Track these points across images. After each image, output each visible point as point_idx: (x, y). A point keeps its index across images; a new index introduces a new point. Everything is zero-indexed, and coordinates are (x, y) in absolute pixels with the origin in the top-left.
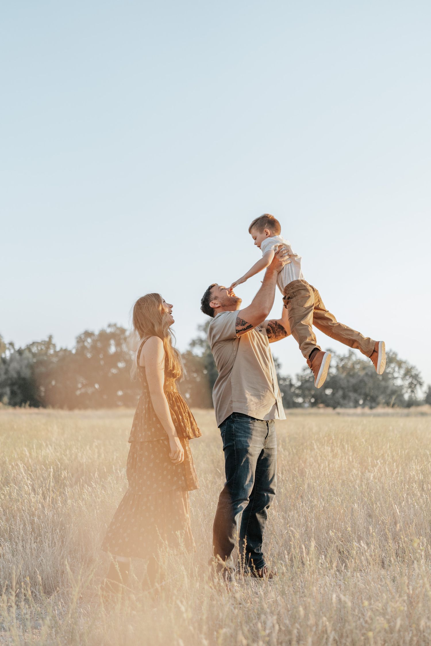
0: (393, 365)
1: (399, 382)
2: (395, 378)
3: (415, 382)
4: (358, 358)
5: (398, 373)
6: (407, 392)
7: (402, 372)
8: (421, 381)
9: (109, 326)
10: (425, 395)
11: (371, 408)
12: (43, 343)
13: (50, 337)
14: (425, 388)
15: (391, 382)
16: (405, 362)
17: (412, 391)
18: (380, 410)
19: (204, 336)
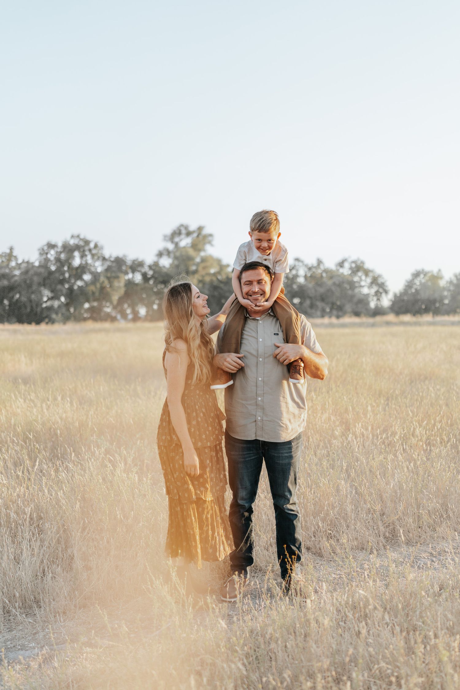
0: (360, 274)
1: (365, 291)
2: (361, 286)
3: (381, 290)
4: (326, 268)
5: (365, 281)
6: (373, 300)
7: (369, 280)
8: (387, 289)
9: (72, 237)
10: (390, 303)
11: (338, 317)
12: (4, 255)
13: (11, 249)
14: (391, 296)
15: (357, 290)
16: (372, 271)
17: (378, 299)
18: (347, 320)
19: (171, 246)
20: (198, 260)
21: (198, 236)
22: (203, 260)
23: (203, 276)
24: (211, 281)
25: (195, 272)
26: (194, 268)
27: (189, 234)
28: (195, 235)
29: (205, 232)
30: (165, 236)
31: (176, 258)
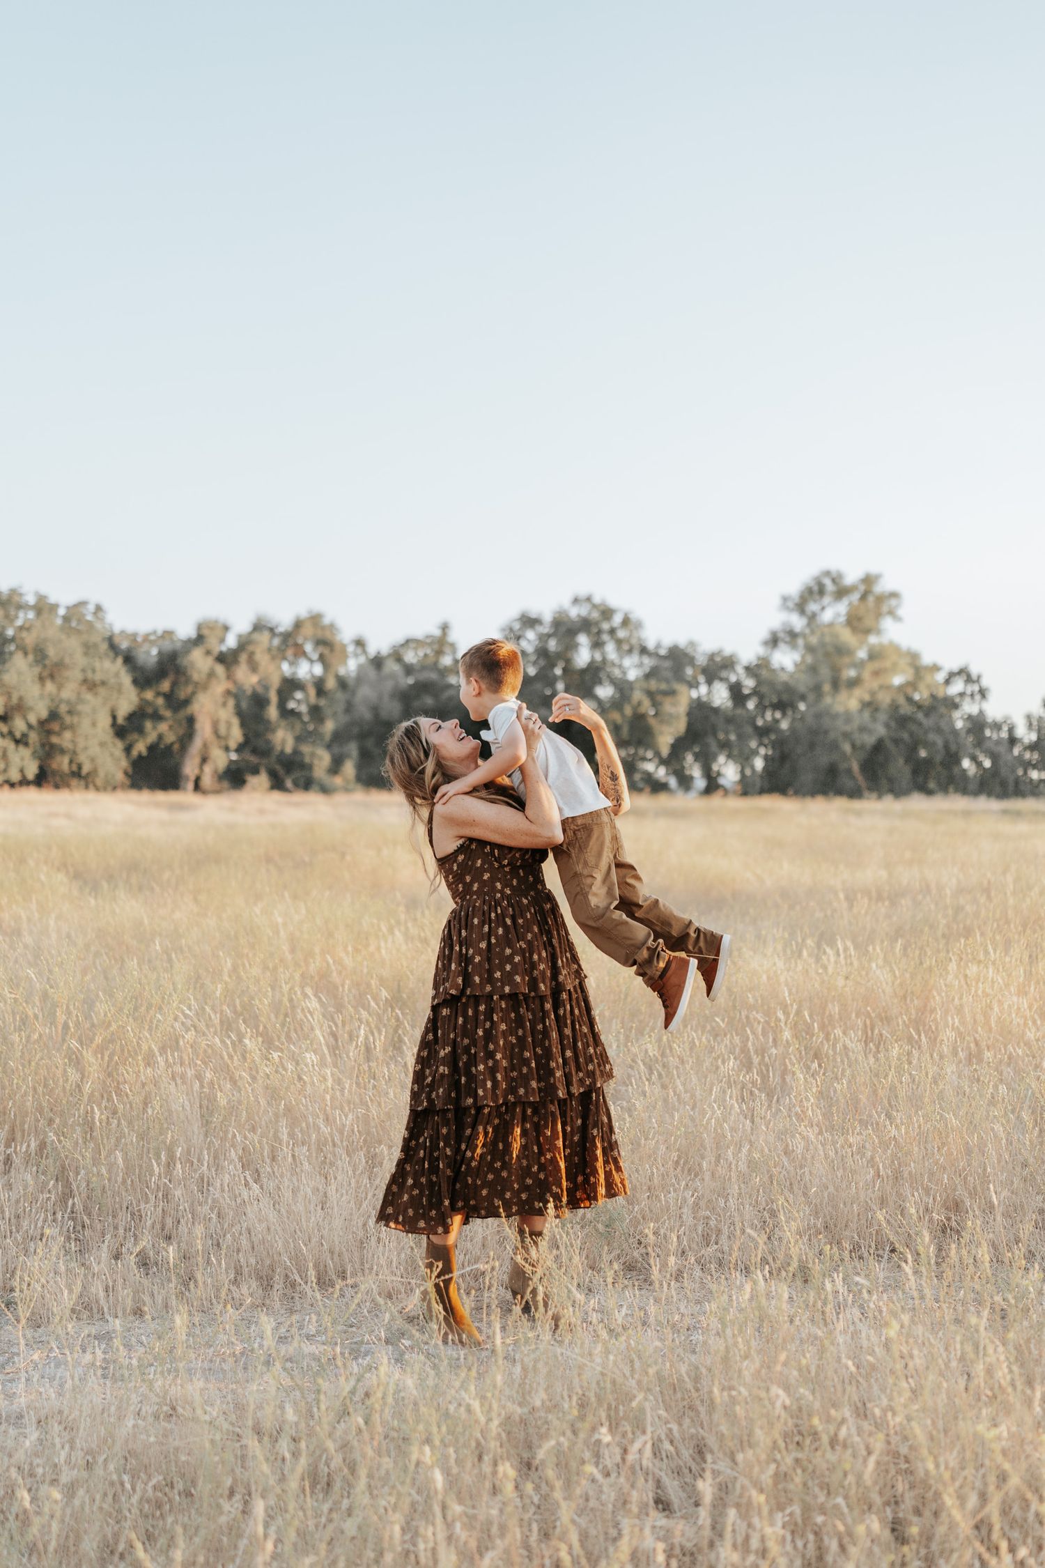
9: (576, 601)
12: (428, 641)
13: (445, 628)
19: (798, 623)
20: (862, 654)
21: (864, 597)
22: (874, 655)
23: (873, 694)
24: (895, 707)
25: (854, 683)
26: (852, 673)
27: (841, 592)
28: (855, 597)
29: (883, 586)
30: (785, 599)
31: (810, 649)
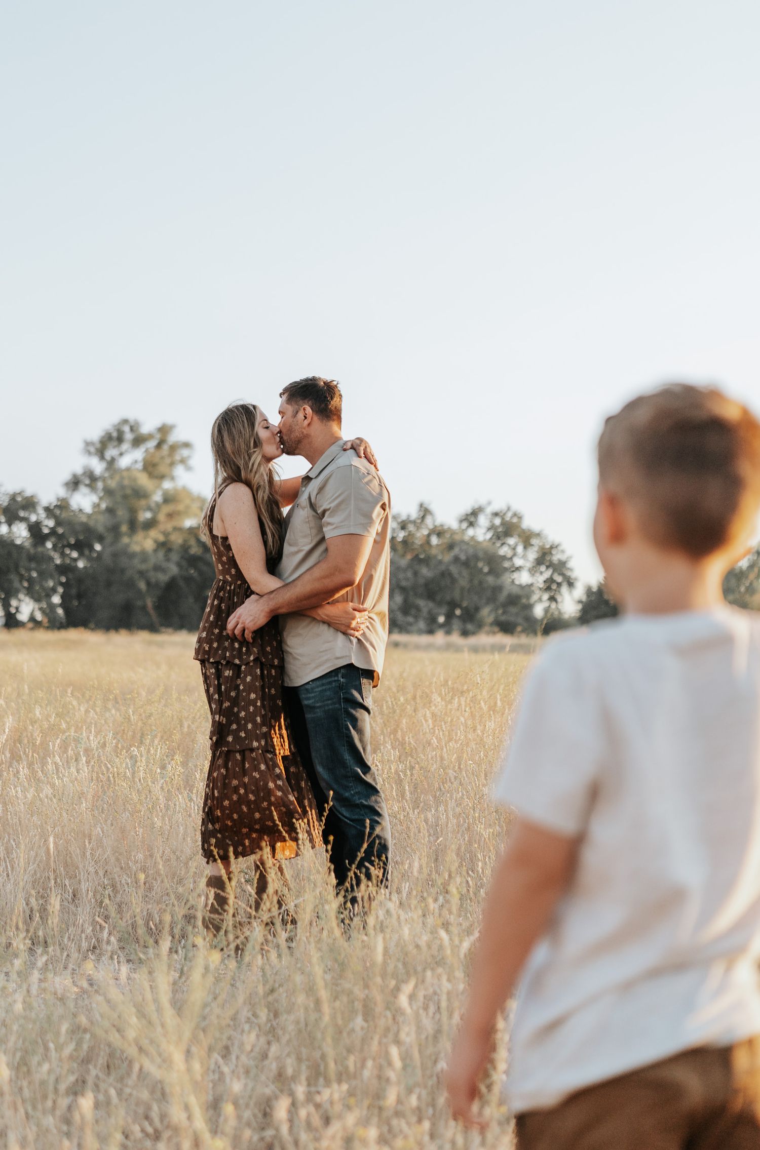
0: (511, 541)
1: (524, 578)
2: (518, 569)
3: (559, 579)
4: (438, 523)
5: (524, 559)
6: (540, 600)
7: (532, 555)
8: (573, 575)
10: (580, 607)
11: (465, 633)
14: (579, 592)
15: (506, 579)
16: (538, 535)
17: (552, 599)
18: (484, 639)
19: (98, 467)
20: (157, 497)
21: (159, 446)
22: (168, 499)
23: (166, 534)
24: (185, 548)
25: (150, 525)
26: (148, 515)
27: (138, 441)
28: (151, 444)
29: (175, 437)
30: (88, 444)
31: (109, 492)
